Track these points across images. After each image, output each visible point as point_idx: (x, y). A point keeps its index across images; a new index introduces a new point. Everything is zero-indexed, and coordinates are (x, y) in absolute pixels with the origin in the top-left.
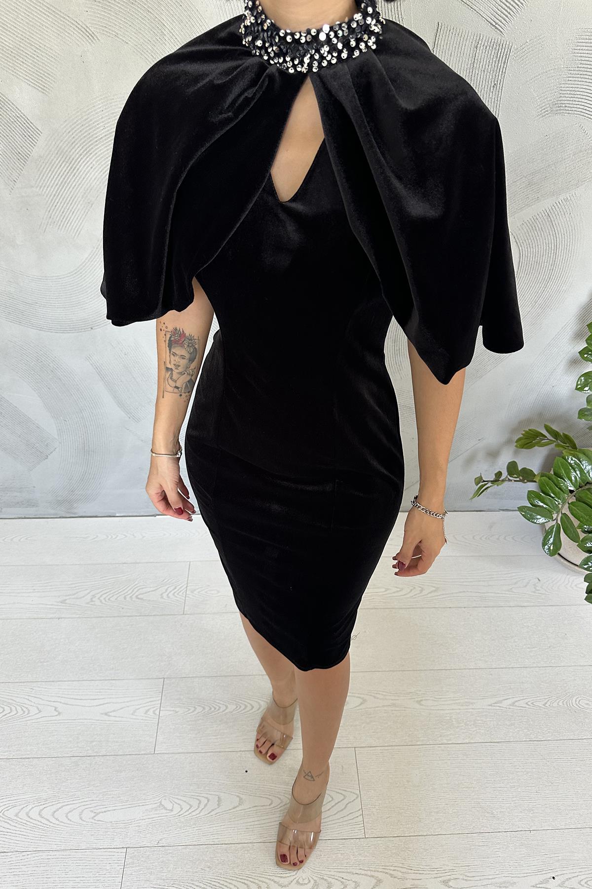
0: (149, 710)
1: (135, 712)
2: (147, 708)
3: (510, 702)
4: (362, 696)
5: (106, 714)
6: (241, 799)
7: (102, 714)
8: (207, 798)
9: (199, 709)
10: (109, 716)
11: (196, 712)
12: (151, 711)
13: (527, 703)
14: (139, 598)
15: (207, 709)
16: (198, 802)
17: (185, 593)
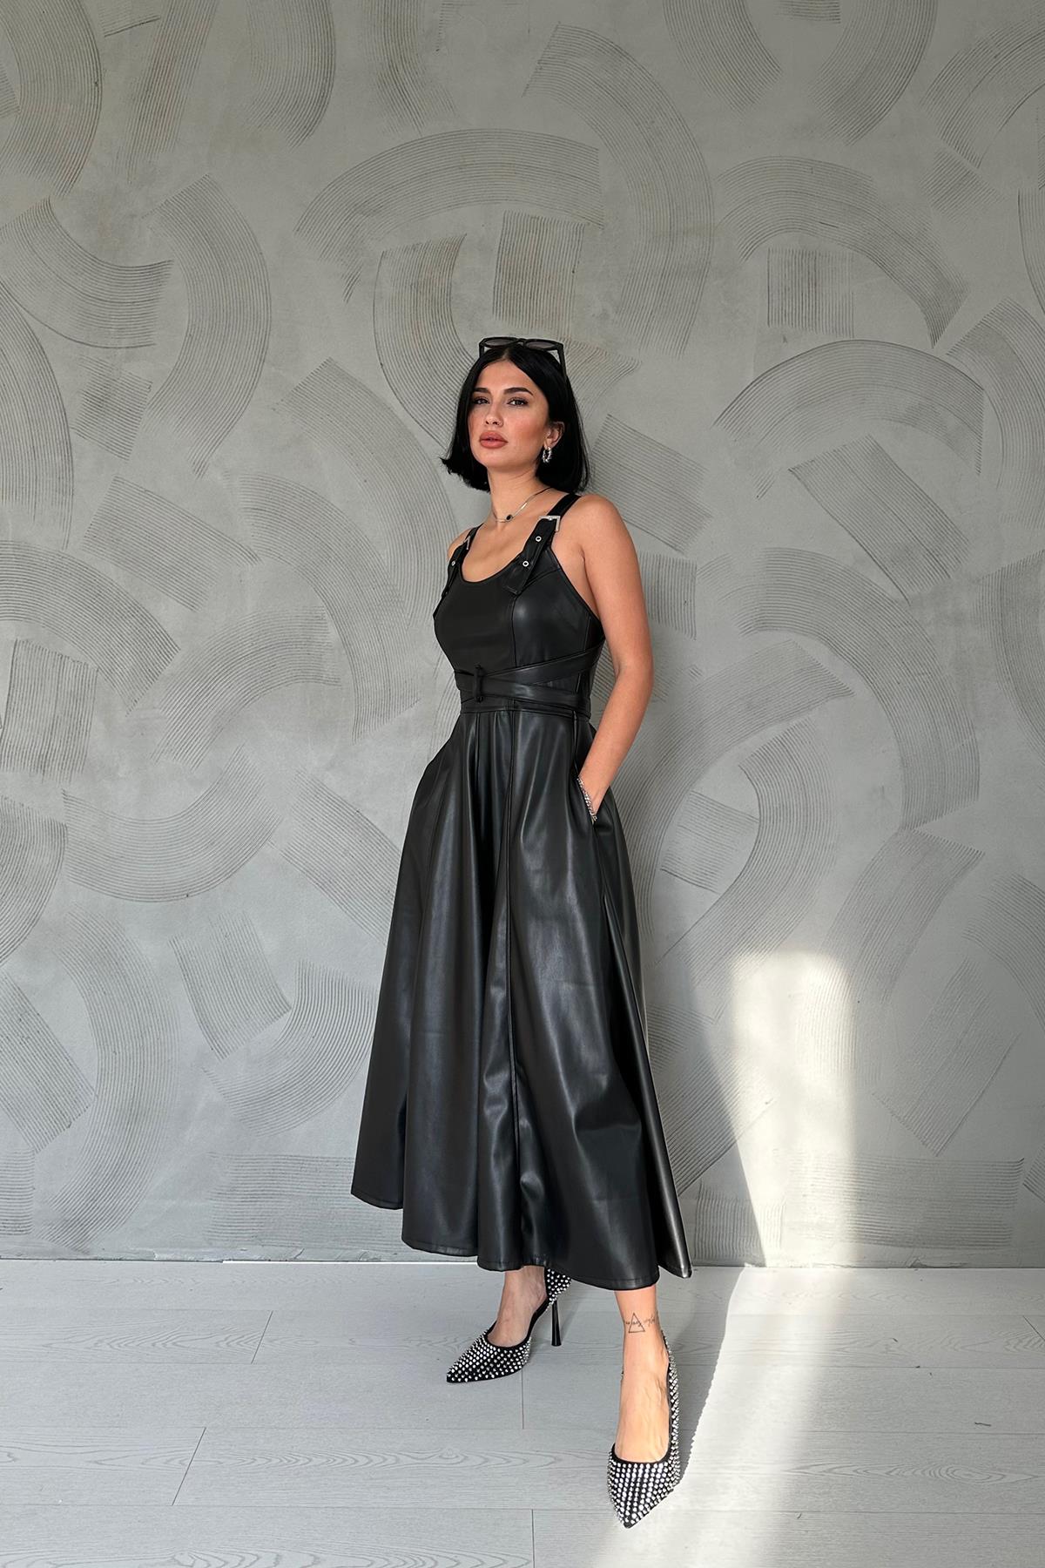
0: (172, 1459)
1: (147, 1460)
2: (169, 1458)
3: (825, 1468)
4: (555, 1455)
5: (96, 1462)
6: (316, 1558)
7: (90, 1462)
8: (256, 1555)
9: (260, 1461)
10: (101, 1464)
11: (253, 1464)
12: (177, 1460)
13: (855, 1471)
14: (180, 1346)
15: (275, 1461)
16: (240, 1559)
17: (258, 1343)
